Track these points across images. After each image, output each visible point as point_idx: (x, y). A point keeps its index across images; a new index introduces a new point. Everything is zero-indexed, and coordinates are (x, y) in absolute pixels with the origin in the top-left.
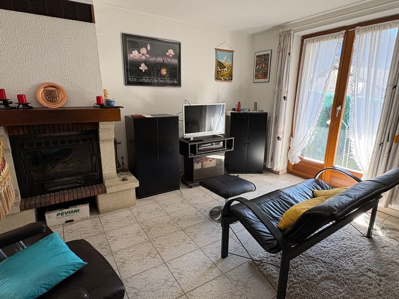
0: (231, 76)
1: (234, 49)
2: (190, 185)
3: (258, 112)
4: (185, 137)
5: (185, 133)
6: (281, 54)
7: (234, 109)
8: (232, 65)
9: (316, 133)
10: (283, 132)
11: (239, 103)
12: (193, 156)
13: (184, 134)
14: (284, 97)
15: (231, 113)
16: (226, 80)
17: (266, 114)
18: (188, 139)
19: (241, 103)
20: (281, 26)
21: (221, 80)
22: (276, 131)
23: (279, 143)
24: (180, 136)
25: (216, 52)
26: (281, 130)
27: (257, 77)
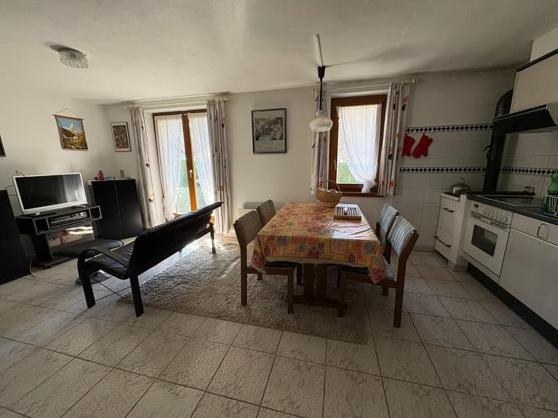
0: (86, 145)
1: (82, 118)
2: (46, 265)
3: (124, 179)
4: (25, 213)
5: (25, 209)
6: (135, 127)
7: (96, 178)
8: (84, 133)
9: (182, 192)
10: (153, 195)
11: (100, 172)
12: (42, 232)
13: (23, 210)
14: (147, 165)
15: (92, 182)
16: (78, 148)
17: (133, 181)
18: (33, 215)
19: (102, 172)
20: (131, 103)
21: (71, 148)
22: (147, 194)
23: (152, 205)
24: (16, 214)
25: (57, 120)
26: (150, 192)
27: (118, 146)
